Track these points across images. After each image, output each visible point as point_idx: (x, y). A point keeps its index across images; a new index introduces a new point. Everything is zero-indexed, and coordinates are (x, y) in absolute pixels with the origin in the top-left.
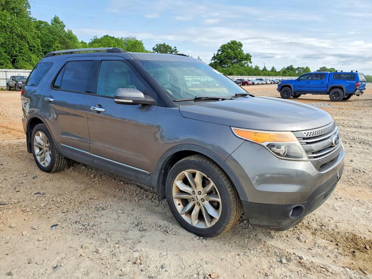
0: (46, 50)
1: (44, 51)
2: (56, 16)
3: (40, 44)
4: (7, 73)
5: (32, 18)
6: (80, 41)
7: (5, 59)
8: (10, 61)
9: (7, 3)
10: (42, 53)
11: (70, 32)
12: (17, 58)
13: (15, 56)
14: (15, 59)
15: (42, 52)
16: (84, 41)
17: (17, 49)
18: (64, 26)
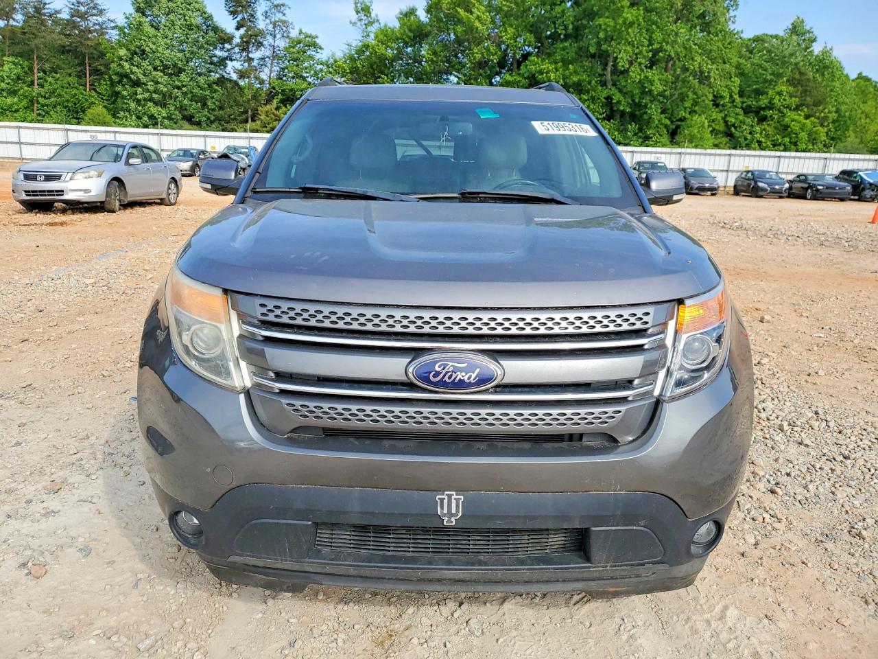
0: (750, 103)
1: (745, 105)
2: (798, 18)
3: (736, 90)
4: (635, 154)
5: (734, 30)
6: (853, 76)
7: (658, 127)
8: (668, 131)
9: (687, 5)
10: (738, 110)
11: (826, 53)
12: (683, 123)
13: (680, 120)
14: (678, 127)
15: (742, 108)
16: (864, 74)
17: (688, 104)
18: (814, 40)
